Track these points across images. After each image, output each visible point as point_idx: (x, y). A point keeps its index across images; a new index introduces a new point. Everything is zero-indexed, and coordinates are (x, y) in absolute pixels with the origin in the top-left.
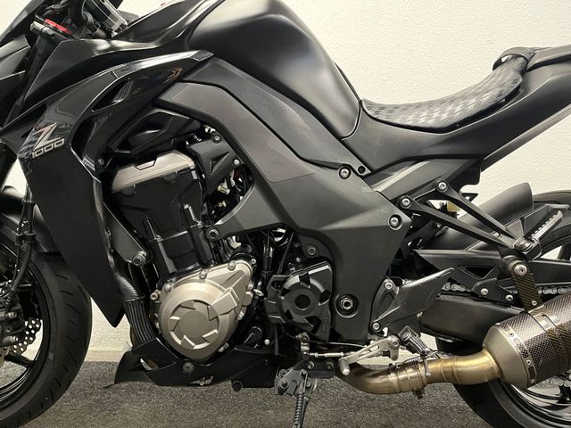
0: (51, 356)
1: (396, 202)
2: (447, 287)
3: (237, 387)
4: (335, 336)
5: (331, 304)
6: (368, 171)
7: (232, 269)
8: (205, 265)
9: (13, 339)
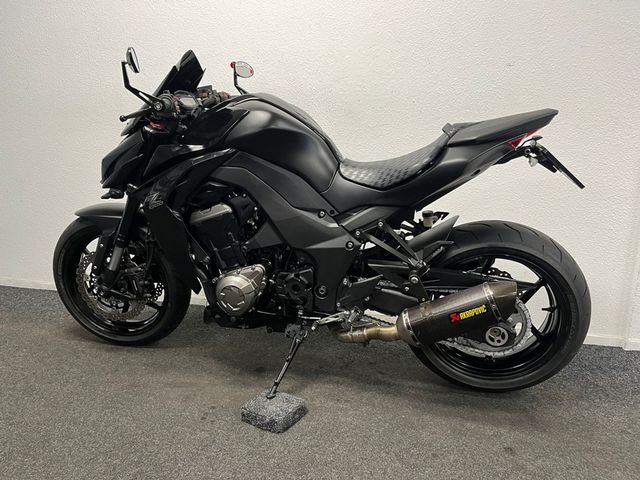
0: (169, 305)
1: (352, 233)
2: (382, 283)
3: (269, 331)
4: (315, 308)
5: (312, 290)
6: (336, 213)
7: (253, 269)
8: (242, 266)
9: (148, 295)
